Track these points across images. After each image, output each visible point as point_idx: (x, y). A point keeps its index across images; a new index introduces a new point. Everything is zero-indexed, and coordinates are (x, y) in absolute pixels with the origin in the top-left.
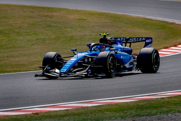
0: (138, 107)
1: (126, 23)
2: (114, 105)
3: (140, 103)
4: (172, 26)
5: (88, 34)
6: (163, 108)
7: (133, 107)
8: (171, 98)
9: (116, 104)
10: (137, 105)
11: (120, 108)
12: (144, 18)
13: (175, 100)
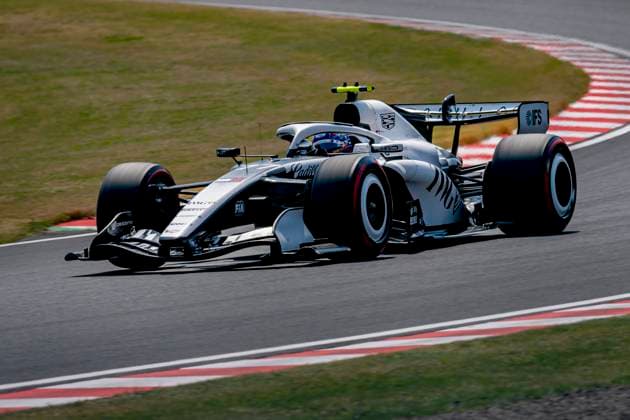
0: (365, 381)
2: (268, 379)
3: (374, 365)
4: (486, 53)
5: (148, 96)
6: (464, 383)
7: (346, 385)
8: (496, 342)
9: (278, 374)
10: (362, 375)
11: (295, 389)
12: (374, 24)
13: (513, 349)
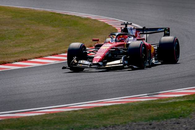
0: (45, 121)
1: (29, 20)
2: (15, 120)
3: (48, 117)
4: (86, 22)
6: (75, 123)
7: (39, 123)
8: (85, 111)
9: (18, 119)
10: (44, 119)
11: (23, 123)
12: (52, 12)
13: (90, 113)
